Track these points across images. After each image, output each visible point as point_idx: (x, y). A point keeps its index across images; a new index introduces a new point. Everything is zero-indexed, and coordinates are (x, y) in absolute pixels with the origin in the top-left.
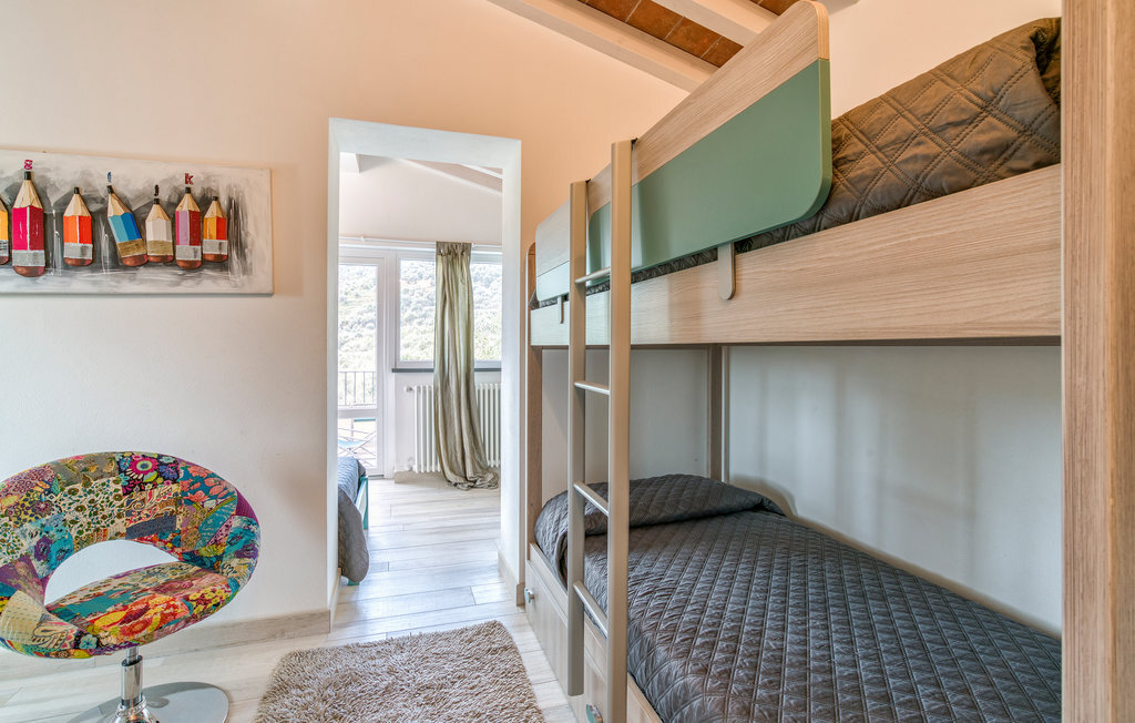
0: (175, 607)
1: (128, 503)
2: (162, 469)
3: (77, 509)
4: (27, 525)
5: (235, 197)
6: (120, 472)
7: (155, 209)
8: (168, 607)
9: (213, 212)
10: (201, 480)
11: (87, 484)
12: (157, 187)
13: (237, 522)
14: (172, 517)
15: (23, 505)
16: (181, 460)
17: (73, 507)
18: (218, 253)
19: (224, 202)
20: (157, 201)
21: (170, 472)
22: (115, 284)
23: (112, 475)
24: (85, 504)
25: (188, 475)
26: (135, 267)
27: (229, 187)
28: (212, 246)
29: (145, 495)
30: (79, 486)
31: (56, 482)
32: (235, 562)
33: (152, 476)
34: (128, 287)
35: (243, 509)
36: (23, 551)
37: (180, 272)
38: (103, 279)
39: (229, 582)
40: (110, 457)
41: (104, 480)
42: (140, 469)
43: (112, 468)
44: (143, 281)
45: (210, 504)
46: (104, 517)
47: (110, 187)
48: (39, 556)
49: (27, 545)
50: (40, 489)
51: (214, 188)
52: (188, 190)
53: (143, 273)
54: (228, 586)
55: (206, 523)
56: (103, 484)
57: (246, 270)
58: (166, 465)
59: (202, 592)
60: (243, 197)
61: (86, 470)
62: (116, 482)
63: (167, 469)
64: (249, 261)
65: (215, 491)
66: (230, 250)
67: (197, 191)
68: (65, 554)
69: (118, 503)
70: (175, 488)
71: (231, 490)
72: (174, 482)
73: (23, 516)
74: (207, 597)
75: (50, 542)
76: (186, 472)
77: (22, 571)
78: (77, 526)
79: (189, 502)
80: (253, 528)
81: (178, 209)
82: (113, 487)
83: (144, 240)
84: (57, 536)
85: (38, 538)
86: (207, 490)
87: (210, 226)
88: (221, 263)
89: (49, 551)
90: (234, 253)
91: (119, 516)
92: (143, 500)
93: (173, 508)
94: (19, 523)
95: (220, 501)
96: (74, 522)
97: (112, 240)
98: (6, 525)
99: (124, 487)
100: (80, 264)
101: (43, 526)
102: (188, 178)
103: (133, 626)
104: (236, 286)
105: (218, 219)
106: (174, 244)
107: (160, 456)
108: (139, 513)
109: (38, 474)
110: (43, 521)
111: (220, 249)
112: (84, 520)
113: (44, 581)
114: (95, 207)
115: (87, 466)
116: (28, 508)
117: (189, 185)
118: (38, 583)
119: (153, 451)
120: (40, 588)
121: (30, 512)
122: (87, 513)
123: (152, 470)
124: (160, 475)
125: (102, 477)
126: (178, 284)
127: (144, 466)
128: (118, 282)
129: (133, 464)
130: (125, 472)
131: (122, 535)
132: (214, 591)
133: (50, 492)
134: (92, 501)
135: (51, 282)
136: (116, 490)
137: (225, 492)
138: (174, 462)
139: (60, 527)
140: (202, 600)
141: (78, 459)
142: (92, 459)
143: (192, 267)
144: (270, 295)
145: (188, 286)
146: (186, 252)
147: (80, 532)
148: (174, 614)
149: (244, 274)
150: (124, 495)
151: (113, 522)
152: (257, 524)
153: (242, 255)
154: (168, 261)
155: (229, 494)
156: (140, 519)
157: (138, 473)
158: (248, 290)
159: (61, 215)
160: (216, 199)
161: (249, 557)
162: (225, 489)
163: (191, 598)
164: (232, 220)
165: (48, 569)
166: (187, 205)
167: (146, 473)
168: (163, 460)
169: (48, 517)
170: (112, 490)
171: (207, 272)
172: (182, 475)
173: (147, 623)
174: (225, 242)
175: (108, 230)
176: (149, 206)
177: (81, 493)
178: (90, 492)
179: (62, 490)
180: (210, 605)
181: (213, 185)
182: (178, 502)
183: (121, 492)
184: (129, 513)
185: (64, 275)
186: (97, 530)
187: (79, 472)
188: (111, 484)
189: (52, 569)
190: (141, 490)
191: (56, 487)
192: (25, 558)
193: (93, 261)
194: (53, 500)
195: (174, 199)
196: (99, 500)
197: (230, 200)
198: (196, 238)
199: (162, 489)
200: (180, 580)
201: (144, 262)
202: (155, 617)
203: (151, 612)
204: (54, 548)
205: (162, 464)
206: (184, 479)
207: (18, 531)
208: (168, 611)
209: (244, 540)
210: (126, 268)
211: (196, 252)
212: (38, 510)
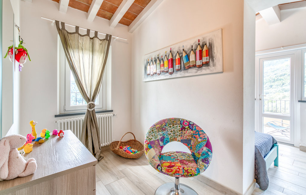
0: (180, 170)
1: (182, 133)
2: (190, 125)
3: (171, 131)
4: (160, 132)
5: (211, 42)
6: (181, 124)
7: (192, 52)
8: (178, 169)
9: (205, 48)
10: (198, 131)
11: (173, 126)
12: (192, 46)
13: (205, 149)
14: (190, 140)
15: (160, 128)
16: (195, 124)
17: (170, 130)
18: (206, 61)
19: (208, 44)
20: (192, 50)
21: (191, 127)
22: (184, 74)
23: (179, 124)
24: (173, 131)
25: (195, 129)
26: (188, 69)
27: (209, 40)
28: (205, 59)
29: (185, 132)
30: (172, 126)
31: (167, 123)
32: (201, 162)
33: (187, 127)
34: (187, 74)
35: (208, 145)
36: (158, 138)
37: (197, 69)
38: (182, 73)
39: (197, 169)
40: (179, 119)
41: (177, 125)
42: (185, 124)
43: (179, 123)
44: (189, 73)
45: (199, 140)
46: (176, 135)
47: (183, 49)
48: (161, 141)
49: (159, 137)
50: (164, 124)
51: (205, 41)
52: (199, 44)
53: (190, 70)
54: (196, 170)
55: (198, 145)
56: (177, 126)
57: (214, 65)
58: (191, 125)
59: (188, 168)
60: (213, 41)
61: (173, 122)
62: (179, 126)
63: (191, 126)
64: (215, 62)
65: (201, 136)
66: (209, 60)
67: (201, 44)
68: (167, 142)
69: (179, 132)
70: (192, 132)
71: (206, 137)
72: (192, 130)
73: (160, 130)
74: (189, 171)
75: (164, 138)
76: (195, 128)
77: (156, 143)
78: (171, 135)
79: (195, 137)
80: (209, 153)
81: (196, 51)
82: (179, 128)
83: (189, 61)
84: (166, 137)
85: (162, 136)
86: (199, 135)
87: (204, 53)
88: (207, 64)
89: (164, 140)
90: (211, 60)
91: (179, 136)
92: (185, 133)
93: (191, 138)
94: (159, 132)
95: (202, 140)
96: (170, 134)
97: (184, 63)
98: (156, 131)
99: (181, 128)
100: (178, 70)
101: (163, 133)
102: (199, 40)
103: (169, 169)
104: (211, 71)
105: (206, 50)
106: (196, 61)
107: (190, 122)
108: (184, 136)
109: (164, 121)
110: (164, 132)
111: (207, 60)
112: (172, 135)
113: (162, 147)
114: (181, 55)
115: (174, 121)
116: (161, 128)
117: (199, 43)
118: (160, 147)
119: (189, 120)
120: (160, 148)
121: (161, 129)
122: (173, 133)
123: (187, 125)
124: (189, 127)
125: (177, 124)
126: (197, 72)
127: (186, 124)
128: (185, 74)
129: (184, 122)
130: (182, 124)
131: (180, 141)
132: (191, 170)
133: (166, 126)
134: (174, 130)
135: (174, 75)
136: (179, 129)
137: (204, 137)
138: (193, 124)
139: (167, 135)
140: (187, 171)
141: (172, 119)
142: (175, 119)
143: (200, 67)
144: (222, 72)
145: (199, 72)
146: (199, 63)
147: (171, 137)
148: (179, 172)
149: (213, 67)
150: (181, 130)
151: (178, 137)
152: (212, 152)
153: (213, 60)
154: (195, 66)
155: (205, 138)
156: (184, 138)
157: (184, 125)
158: (215, 72)
159: (175, 59)
160: (206, 44)
161: (205, 163)
162: (204, 136)
163: (185, 169)
164: (210, 50)
165: (163, 144)
166: (199, 48)
167: (186, 126)
168: (190, 123)
169: (165, 132)
170: (178, 128)
171: (204, 67)
172: (194, 129)
173: (172, 171)
174: (208, 57)
175: (183, 61)
176: (190, 52)
177: (172, 127)
178: (174, 128)
179: (168, 126)
180: (189, 174)
181: (205, 40)
182: (192, 136)
183: (180, 129)
184: (181, 136)
185: (176, 73)
186: (174, 138)
187: (172, 122)
188: (178, 127)
189: (165, 145)
190: (185, 130)
191: (167, 125)
192: (158, 140)
193: (180, 69)
194: (166, 128)
195: (196, 48)
196: (176, 130)
197: (209, 43)
198: (201, 58)
199: (189, 131)
200: (187, 161)
201: (190, 67)
202: (174, 170)
203: (174, 167)
204: (165, 139)
205: (190, 124)
206: (194, 130)
207: (158, 133)
208: (177, 170)
209: (205, 156)
210: (186, 69)
211: (201, 62)
212: (163, 129)
